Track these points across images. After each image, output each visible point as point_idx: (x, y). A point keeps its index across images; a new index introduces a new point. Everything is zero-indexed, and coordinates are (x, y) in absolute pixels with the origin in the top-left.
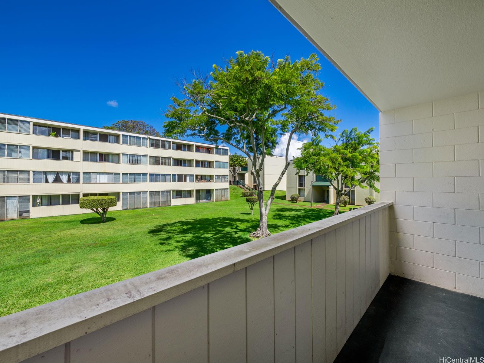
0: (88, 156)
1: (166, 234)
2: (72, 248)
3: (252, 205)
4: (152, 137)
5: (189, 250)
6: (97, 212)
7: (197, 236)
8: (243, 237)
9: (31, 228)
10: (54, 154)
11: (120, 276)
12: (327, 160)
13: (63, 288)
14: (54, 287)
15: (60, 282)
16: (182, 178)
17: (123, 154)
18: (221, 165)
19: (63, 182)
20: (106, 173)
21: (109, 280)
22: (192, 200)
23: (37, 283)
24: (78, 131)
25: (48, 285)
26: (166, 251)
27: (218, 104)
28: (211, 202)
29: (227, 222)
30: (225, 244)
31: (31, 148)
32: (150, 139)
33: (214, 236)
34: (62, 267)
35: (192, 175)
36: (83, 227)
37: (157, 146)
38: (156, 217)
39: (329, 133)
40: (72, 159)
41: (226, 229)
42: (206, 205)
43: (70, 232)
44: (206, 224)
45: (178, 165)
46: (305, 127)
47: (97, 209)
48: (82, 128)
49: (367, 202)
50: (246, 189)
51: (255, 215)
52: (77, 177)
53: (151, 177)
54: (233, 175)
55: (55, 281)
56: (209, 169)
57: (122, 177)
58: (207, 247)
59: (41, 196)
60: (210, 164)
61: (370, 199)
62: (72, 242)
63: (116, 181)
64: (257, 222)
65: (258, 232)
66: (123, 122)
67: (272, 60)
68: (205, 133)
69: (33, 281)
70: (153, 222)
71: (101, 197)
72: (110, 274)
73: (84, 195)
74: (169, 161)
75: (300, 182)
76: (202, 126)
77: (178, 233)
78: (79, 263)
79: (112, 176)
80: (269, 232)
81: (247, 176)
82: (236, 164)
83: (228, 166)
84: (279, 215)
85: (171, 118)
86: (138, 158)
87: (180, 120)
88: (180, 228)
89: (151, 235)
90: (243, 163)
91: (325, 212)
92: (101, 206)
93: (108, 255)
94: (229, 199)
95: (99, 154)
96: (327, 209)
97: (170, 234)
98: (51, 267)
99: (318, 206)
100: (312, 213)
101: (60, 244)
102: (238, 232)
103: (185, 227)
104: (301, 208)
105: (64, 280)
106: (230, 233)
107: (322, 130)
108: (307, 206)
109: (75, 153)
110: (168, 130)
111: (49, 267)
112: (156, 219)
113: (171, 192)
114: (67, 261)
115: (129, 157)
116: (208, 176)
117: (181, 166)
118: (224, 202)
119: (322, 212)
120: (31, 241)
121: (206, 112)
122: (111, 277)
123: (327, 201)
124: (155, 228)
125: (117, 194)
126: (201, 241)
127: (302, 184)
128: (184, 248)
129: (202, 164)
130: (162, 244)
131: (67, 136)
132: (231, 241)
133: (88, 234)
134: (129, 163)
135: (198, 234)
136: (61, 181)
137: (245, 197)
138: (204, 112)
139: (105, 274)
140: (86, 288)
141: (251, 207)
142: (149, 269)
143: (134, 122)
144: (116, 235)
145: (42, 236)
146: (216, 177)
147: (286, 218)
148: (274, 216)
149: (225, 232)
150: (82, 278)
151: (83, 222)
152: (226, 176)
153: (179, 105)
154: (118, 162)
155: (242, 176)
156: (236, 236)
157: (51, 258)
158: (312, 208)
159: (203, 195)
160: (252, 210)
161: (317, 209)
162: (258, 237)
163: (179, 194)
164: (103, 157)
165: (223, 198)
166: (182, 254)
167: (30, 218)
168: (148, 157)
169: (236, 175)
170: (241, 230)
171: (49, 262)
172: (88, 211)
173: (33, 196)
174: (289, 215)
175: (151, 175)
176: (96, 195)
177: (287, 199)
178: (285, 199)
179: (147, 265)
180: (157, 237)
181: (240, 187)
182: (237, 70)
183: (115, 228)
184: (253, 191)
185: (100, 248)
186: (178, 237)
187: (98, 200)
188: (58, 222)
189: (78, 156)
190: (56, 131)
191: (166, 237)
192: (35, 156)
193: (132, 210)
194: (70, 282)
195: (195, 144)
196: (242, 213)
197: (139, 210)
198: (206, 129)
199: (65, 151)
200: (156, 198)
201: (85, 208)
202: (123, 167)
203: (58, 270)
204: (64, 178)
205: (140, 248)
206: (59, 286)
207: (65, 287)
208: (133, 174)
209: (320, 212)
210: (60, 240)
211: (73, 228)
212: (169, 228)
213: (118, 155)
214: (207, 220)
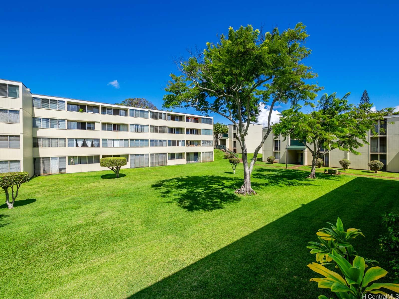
0: (105, 126)
1: (165, 188)
2: (96, 197)
3: (235, 166)
4: (152, 110)
5: (185, 203)
6: (112, 170)
7: (190, 191)
8: (229, 193)
9: (67, 181)
10: (82, 125)
11: (132, 221)
12: (306, 125)
13: (91, 229)
14: (84, 228)
15: (89, 224)
16: (175, 143)
17: (130, 124)
18: (207, 132)
19: (88, 147)
20: (119, 140)
21: (124, 224)
22: (183, 161)
23: (72, 223)
24: (97, 107)
25: (80, 226)
26: (167, 203)
27: (209, 78)
28: (199, 163)
29: (215, 179)
30: (215, 198)
31: (66, 121)
32: (150, 112)
33: (205, 192)
34: (89, 212)
35: (183, 141)
36: (103, 181)
37: (156, 117)
38: (156, 174)
39: (309, 100)
40: (94, 129)
41: (214, 186)
42: (195, 165)
43: (94, 184)
44: (197, 181)
45: (172, 133)
46: (286, 95)
47: (113, 167)
48: (101, 105)
49: (341, 164)
50: (227, 152)
51: (238, 174)
52: (98, 142)
53: (151, 142)
54: (216, 140)
55: (85, 222)
56: (196, 135)
57: (130, 142)
58: (200, 200)
59: (74, 157)
60: (197, 132)
61: (344, 161)
62: (96, 193)
63: (126, 145)
64: (240, 180)
65: (243, 189)
66: (130, 100)
67: (261, 32)
68: (197, 104)
69: (70, 222)
70: (154, 178)
71: (115, 158)
72: (125, 220)
73: (103, 156)
74: (165, 129)
75: (275, 146)
76: (194, 98)
77: (175, 188)
78: (102, 209)
79: (123, 141)
80: (252, 189)
81: (228, 141)
82: (219, 131)
83: (212, 133)
84: (258, 174)
85: (169, 92)
86: (141, 127)
87: (177, 94)
88: (176, 184)
89: (154, 188)
90: (224, 130)
91: (300, 172)
92: (115, 165)
93: (122, 204)
94: (213, 160)
95: (113, 125)
96: (302, 170)
97: (169, 188)
98: (82, 212)
99: (293, 167)
100: (288, 174)
101: (87, 193)
102: (224, 189)
103: (180, 183)
104: (277, 169)
105: (92, 223)
106: (218, 189)
107: (301, 97)
108: (283, 167)
109: (96, 124)
110: (167, 102)
111: (80, 211)
112: (156, 176)
113: (167, 154)
114: (93, 207)
115: (135, 127)
116: (196, 141)
117: (174, 133)
118: (209, 163)
119: (298, 172)
120: (68, 191)
121: (199, 86)
122: (126, 222)
123: (302, 163)
124: (157, 183)
125: (127, 156)
126: (194, 196)
127: (278, 148)
128: (181, 201)
129: (190, 131)
130: (163, 196)
131: (90, 111)
132: (220, 196)
133: (107, 186)
134: (135, 131)
135: (191, 189)
136: (87, 146)
137: (226, 158)
138: (197, 86)
139: (121, 219)
140: (108, 230)
141: (233, 167)
142: (154, 217)
143: (138, 99)
144: (127, 188)
145: (75, 187)
146: (203, 142)
147: (265, 177)
148: (255, 175)
149: (214, 188)
150: (104, 221)
151: (103, 177)
152: (211, 141)
153: (176, 81)
154: (127, 131)
155: (224, 142)
156: (223, 191)
157: (82, 204)
158: (288, 169)
159: (192, 156)
160: (234, 170)
161: (293, 170)
162: (243, 193)
163: (173, 156)
164: (116, 127)
165: (208, 160)
166: (179, 205)
167: (67, 173)
168: (149, 126)
169: (219, 141)
170: (227, 187)
171: (81, 207)
172: (106, 169)
173: (68, 157)
174: (268, 175)
175: (151, 141)
176: (111, 156)
177: (263, 161)
178: (262, 161)
179: (153, 214)
180: (158, 191)
181: (222, 150)
182: (230, 44)
183: (126, 182)
184: (234, 154)
185: (116, 198)
186: (175, 191)
187: (113, 160)
188: (86, 177)
189: (98, 127)
190: (83, 108)
191: (165, 191)
192: (69, 128)
193: (137, 169)
194: (96, 225)
195: (185, 115)
196: (226, 173)
197: (143, 168)
198: (197, 100)
199: (89, 123)
200: (155, 159)
201: (104, 166)
202: (131, 135)
203: (87, 214)
204: (89, 143)
205: (146, 199)
206: (88, 227)
207: (92, 228)
208: (138, 140)
209: (296, 173)
210: (87, 191)
211: (96, 182)
212: (167, 183)
213: (127, 125)
214: (197, 178)
